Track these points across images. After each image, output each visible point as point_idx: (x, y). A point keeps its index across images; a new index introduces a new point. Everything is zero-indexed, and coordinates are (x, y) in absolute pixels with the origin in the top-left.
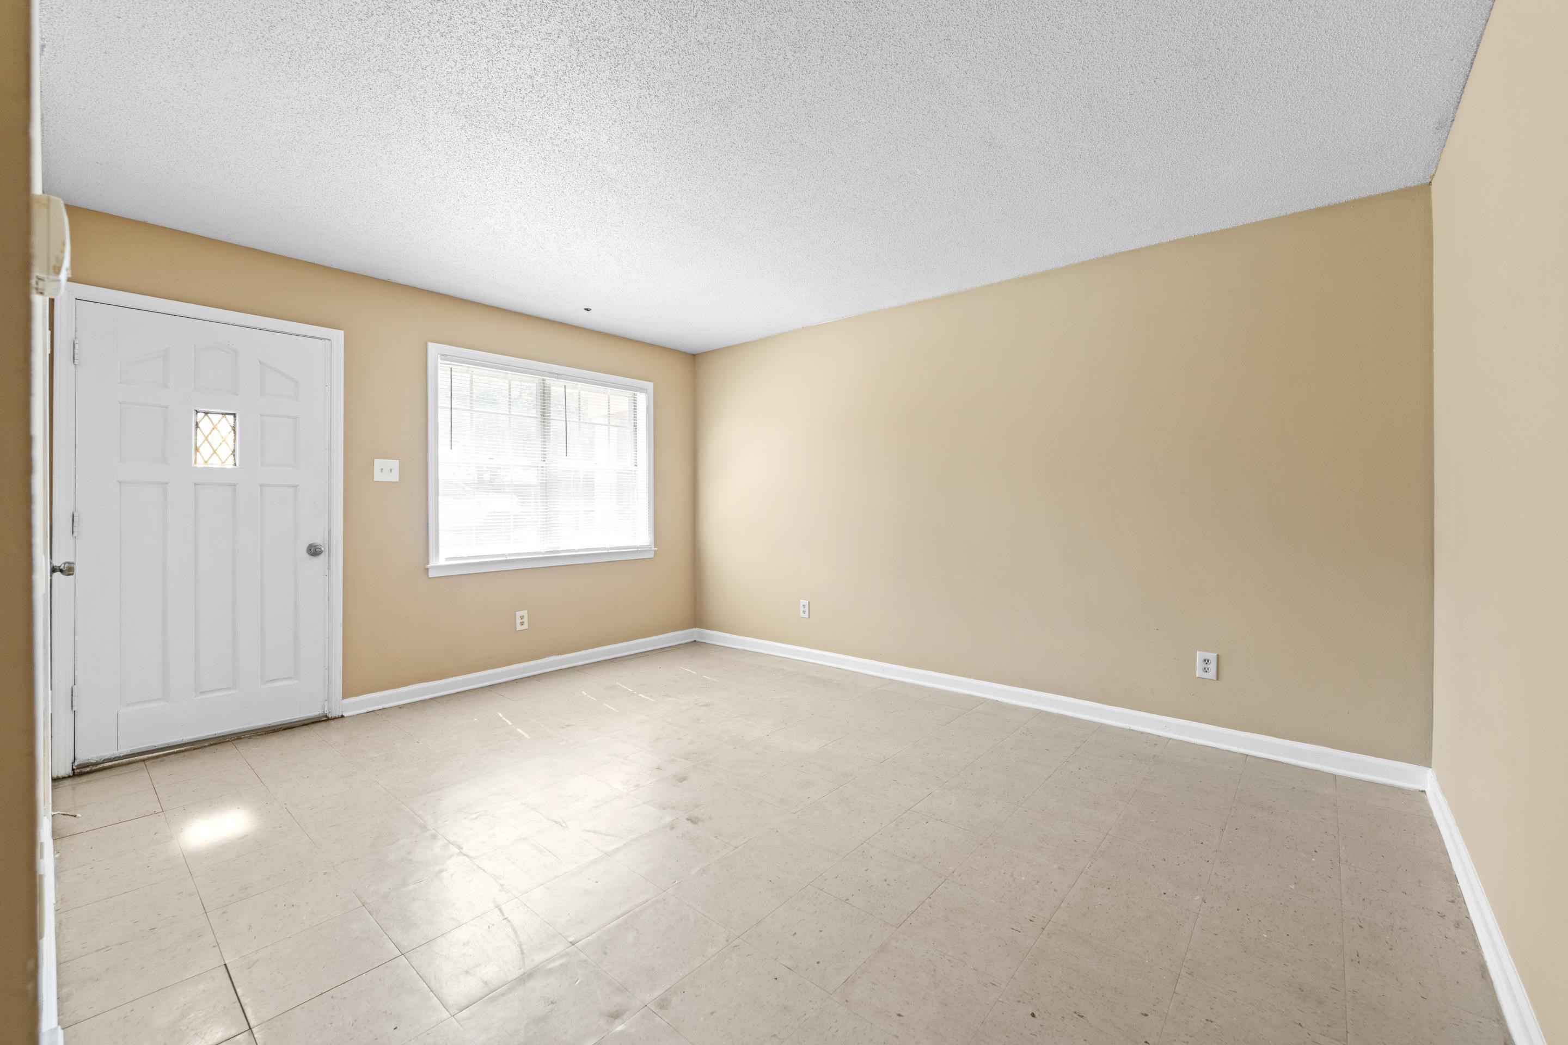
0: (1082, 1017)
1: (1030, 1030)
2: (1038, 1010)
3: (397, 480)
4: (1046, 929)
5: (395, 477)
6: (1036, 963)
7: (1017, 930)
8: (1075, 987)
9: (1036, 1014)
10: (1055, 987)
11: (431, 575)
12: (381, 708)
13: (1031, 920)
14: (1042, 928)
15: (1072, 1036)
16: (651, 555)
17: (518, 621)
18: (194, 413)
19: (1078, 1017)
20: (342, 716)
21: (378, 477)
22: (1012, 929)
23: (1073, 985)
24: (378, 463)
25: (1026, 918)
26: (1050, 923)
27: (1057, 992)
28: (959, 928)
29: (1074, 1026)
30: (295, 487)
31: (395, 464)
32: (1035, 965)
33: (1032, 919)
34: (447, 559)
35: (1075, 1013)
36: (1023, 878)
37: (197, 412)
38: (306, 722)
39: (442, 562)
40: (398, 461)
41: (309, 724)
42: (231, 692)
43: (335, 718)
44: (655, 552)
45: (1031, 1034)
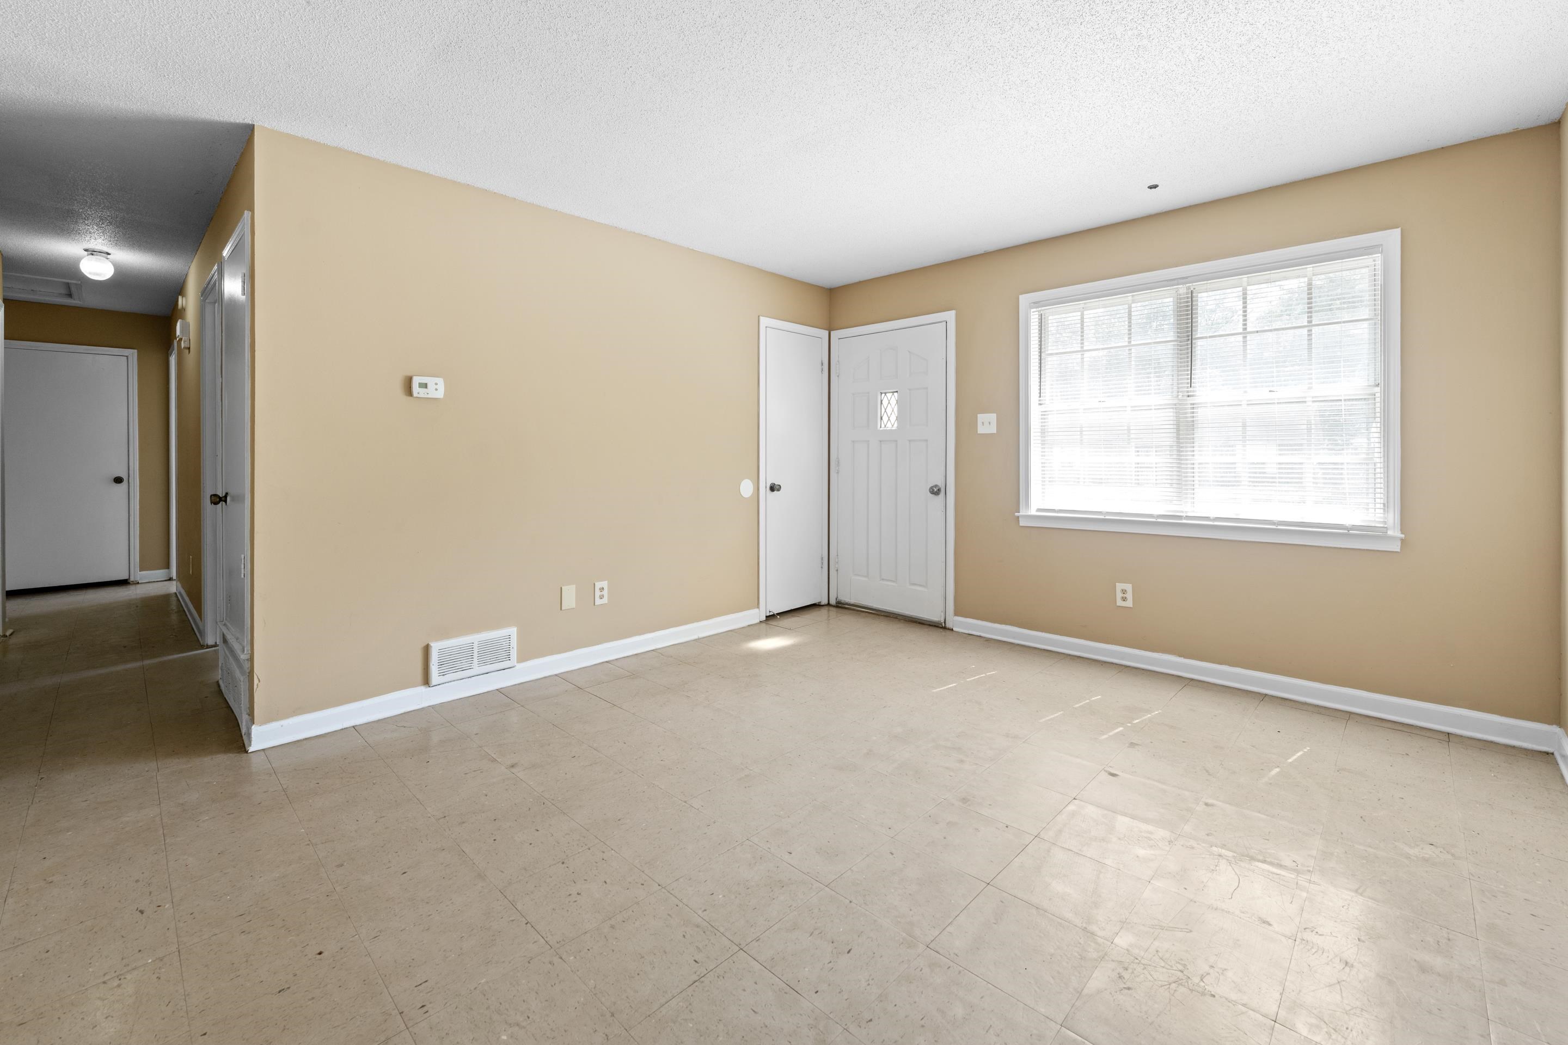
0: (280, 992)
1: (311, 945)
2: (321, 960)
3: (995, 432)
4: (399, 1016)
5: (993, 430)
6: (365, 982)
7: (420, 984)
8: (310, 1002)
9: (318, 957)
10: (327, 985)
11: (1022, 524)
12: (979, 635)
13: (423, 1006)
14: (402, 1013)
15: (275, 973)
16: (1396, 547)
17: (1119, 595)
18: (879, 394)
19: (283, 988)
20: (952, 630)
21: (981, 430)
22: (426, 981)
23: (313, 1003)
24: (981, 417)
25: (430, 1003)
26: (403, 1027)
27: (320, 984)
28: (463, 935)
29: (280, 980)
30: (926, 441)
31: (993, 417)
32: (364, 981)
33: (425, 1009)
34: (1039, 510)
35: (289, 988)
36: (504, 1037)
37: (881, 393)
38: (931, 624)
39: (1033, 512)
40: (995, 414)
41: (932, 626)
42: (892, 584)
43: (949, 629)
44: (1402, 540)
45: (308, 945)
